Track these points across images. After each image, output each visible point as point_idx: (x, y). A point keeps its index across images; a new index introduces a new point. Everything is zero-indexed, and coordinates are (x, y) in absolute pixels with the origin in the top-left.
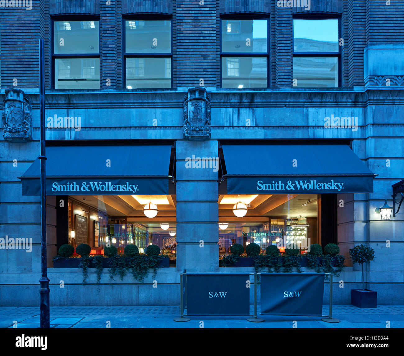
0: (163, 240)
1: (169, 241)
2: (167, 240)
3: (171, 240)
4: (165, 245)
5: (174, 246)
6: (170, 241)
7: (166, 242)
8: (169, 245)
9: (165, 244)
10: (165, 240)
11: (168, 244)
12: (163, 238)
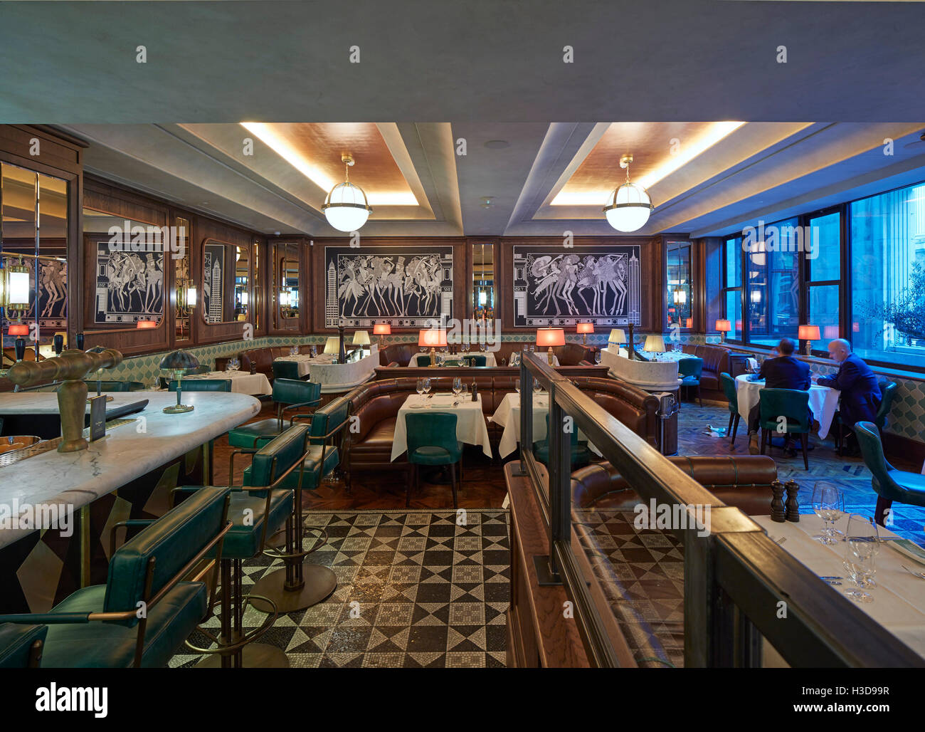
0: (332, 267)
1: (358, 272)
2: (351, 266)
3: (369, 266)
4: (341, 291)
5: (386, 296)
6: (364, 273)
7: (347, 277)
8: (358, 293)
9: (338, 286)
10: (342, 267)
11: (353, 289)
12: (332, 255)
